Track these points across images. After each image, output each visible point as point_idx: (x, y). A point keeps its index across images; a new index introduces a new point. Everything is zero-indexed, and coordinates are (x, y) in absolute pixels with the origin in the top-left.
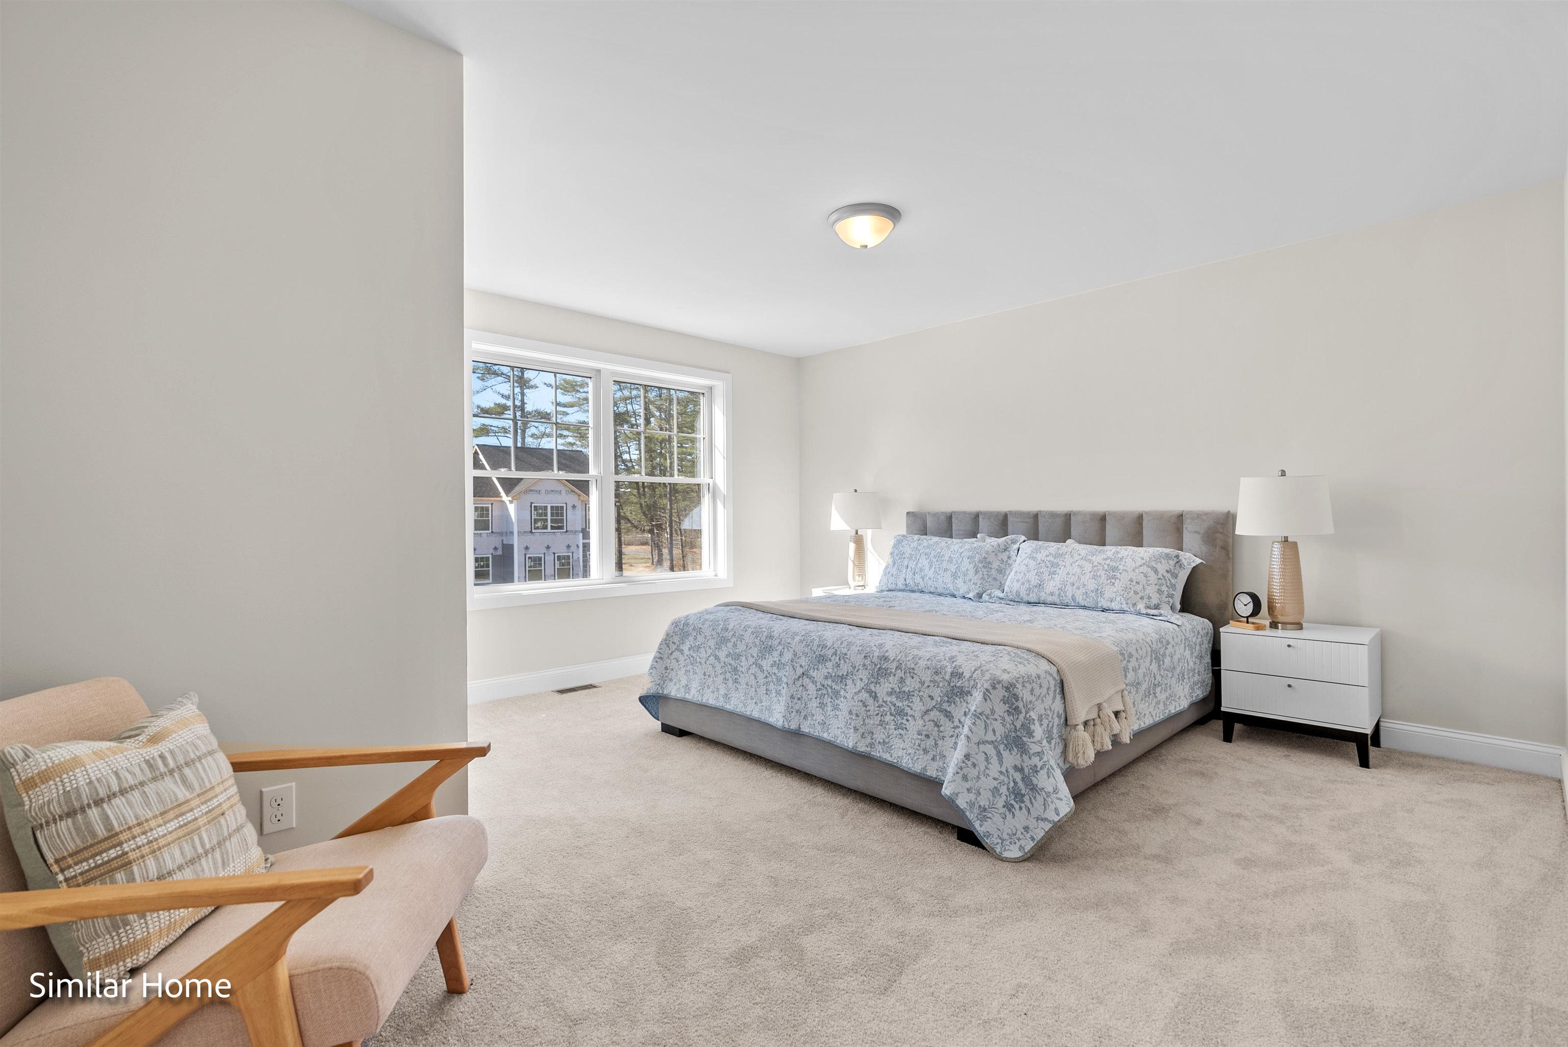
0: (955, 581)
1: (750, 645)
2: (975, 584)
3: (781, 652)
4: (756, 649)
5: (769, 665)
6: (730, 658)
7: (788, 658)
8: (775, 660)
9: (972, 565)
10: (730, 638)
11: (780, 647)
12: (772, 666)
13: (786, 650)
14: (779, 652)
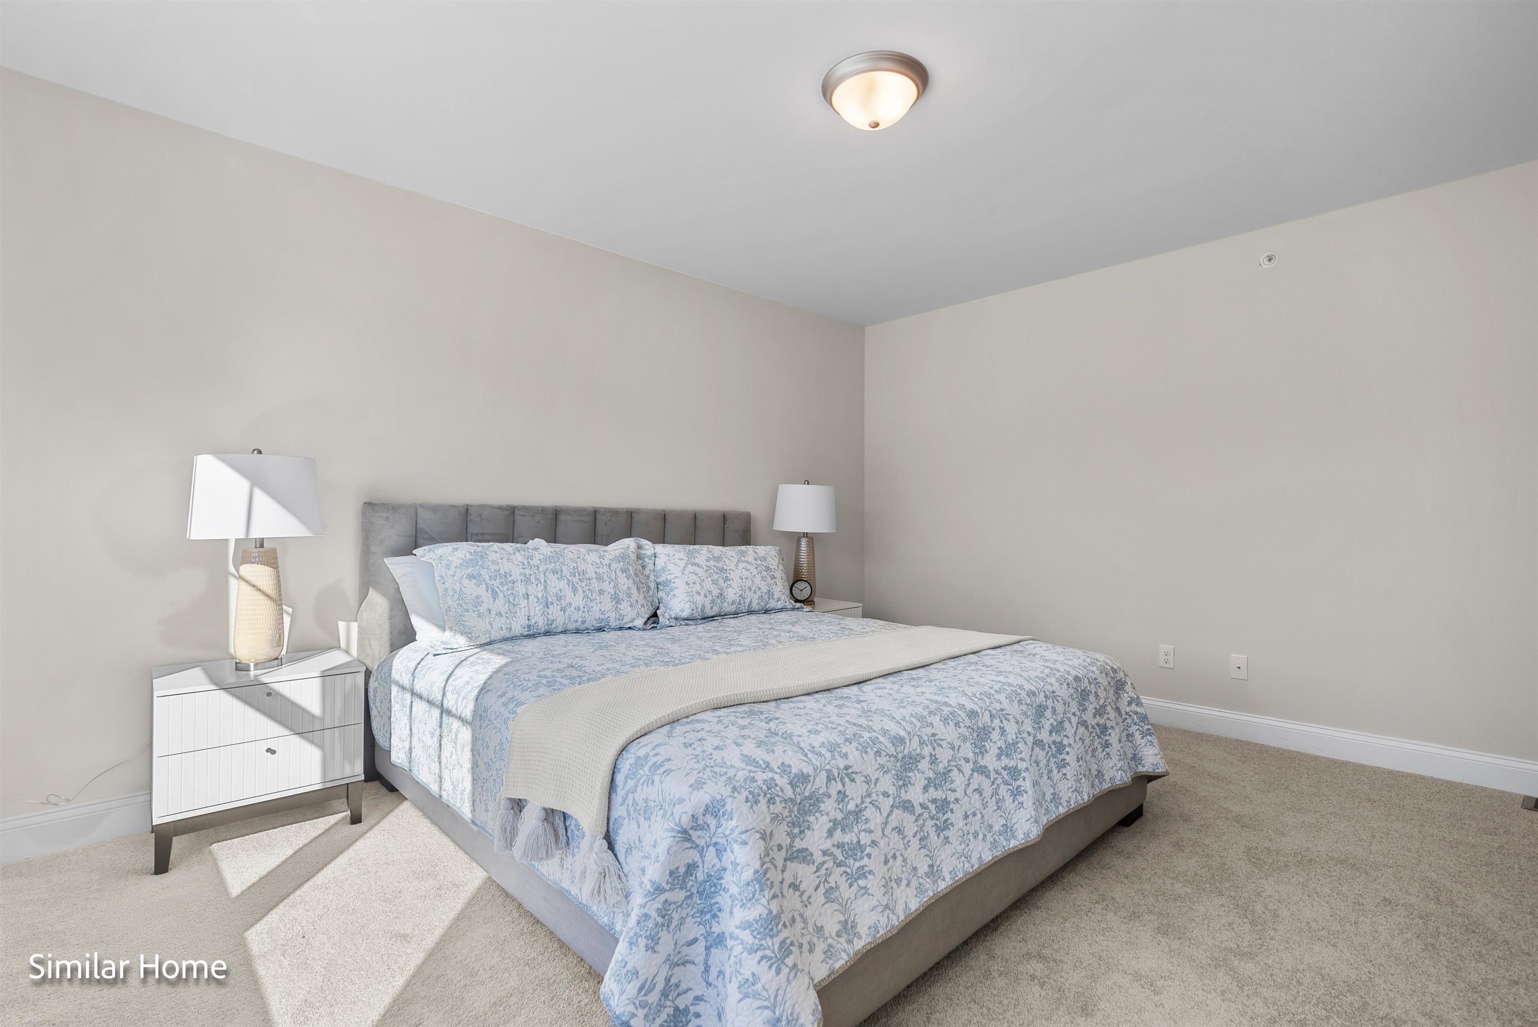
0: (619, 605)
1: (957, 743)
2: (643, 606)
3: (1000, 728)
4: (968, 744)
5: (995, 759)
6: (931, 790)
7: (1013, 732)
8: (999, 746)
9: (631, 581)
10: (918, 751)
11: (997, 722)
12: (999, 757)
13: (1005, 721)
14: (998, 730)
